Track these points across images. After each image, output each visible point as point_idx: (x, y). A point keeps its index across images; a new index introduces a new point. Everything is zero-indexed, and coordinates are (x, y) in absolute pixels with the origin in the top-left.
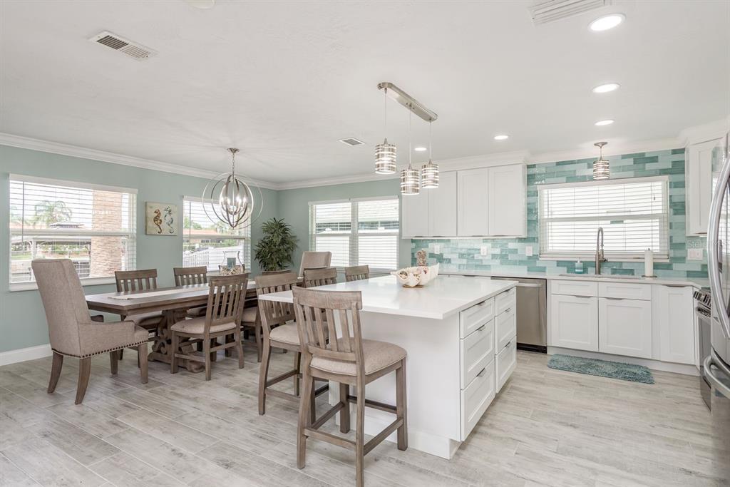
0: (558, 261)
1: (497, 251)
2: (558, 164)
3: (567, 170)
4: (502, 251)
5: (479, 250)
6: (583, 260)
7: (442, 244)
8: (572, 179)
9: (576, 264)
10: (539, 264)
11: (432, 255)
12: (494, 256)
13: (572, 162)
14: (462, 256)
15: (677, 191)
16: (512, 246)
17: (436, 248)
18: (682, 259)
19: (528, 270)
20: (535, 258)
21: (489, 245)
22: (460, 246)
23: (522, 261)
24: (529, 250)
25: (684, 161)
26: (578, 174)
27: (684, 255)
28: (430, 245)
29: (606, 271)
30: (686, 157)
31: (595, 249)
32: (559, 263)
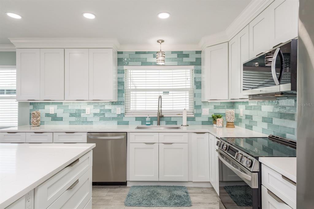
0: (136, 117)
1: (97, 111)
2: (137, 53)
3: (141, 57)
4: (101, 110)
5: (85, 110)
6: (150, 116)
7: (56, 106)
8: (145, 63)
9: (147, 119)
10: (125, 119)
11: (48, 115)
12: (95, 114)
13: (144, 53)
14: (72, 115)
15: (198, 75)
16: (107, 107)
17: (51, 109)
18: (199, 115)
19: (118, 124)
20: (123, 115)
21: (92, 107)
22: (70, 108)
23: (114, 118)
24: (119, 110)
25: (201, 58)
26: (148, 61)
27: (200, 112)
28: (47, 107)
29: (163, 123)
30: (202, 56)
31: (157, 109)
32: (137, 119)
